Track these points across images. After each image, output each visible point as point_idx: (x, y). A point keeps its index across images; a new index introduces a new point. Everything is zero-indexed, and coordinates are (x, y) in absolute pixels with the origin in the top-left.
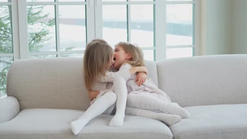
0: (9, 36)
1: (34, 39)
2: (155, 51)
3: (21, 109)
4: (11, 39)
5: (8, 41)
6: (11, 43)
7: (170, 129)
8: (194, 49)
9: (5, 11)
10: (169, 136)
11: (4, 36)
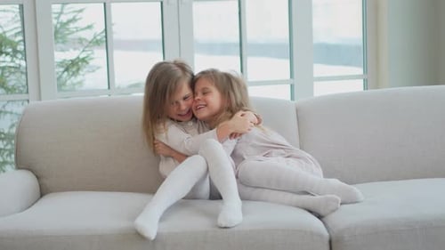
0: (20, 65)
1: (67, 70)
2: (292, 86)
3: (43, 192)
4: (24, 71)
5: (18, 74)
6: (24, 77)
7: (324, 223)
8: (366, 81)
9: (13, 18)
10: (321, 236)
11: (12, 65)
